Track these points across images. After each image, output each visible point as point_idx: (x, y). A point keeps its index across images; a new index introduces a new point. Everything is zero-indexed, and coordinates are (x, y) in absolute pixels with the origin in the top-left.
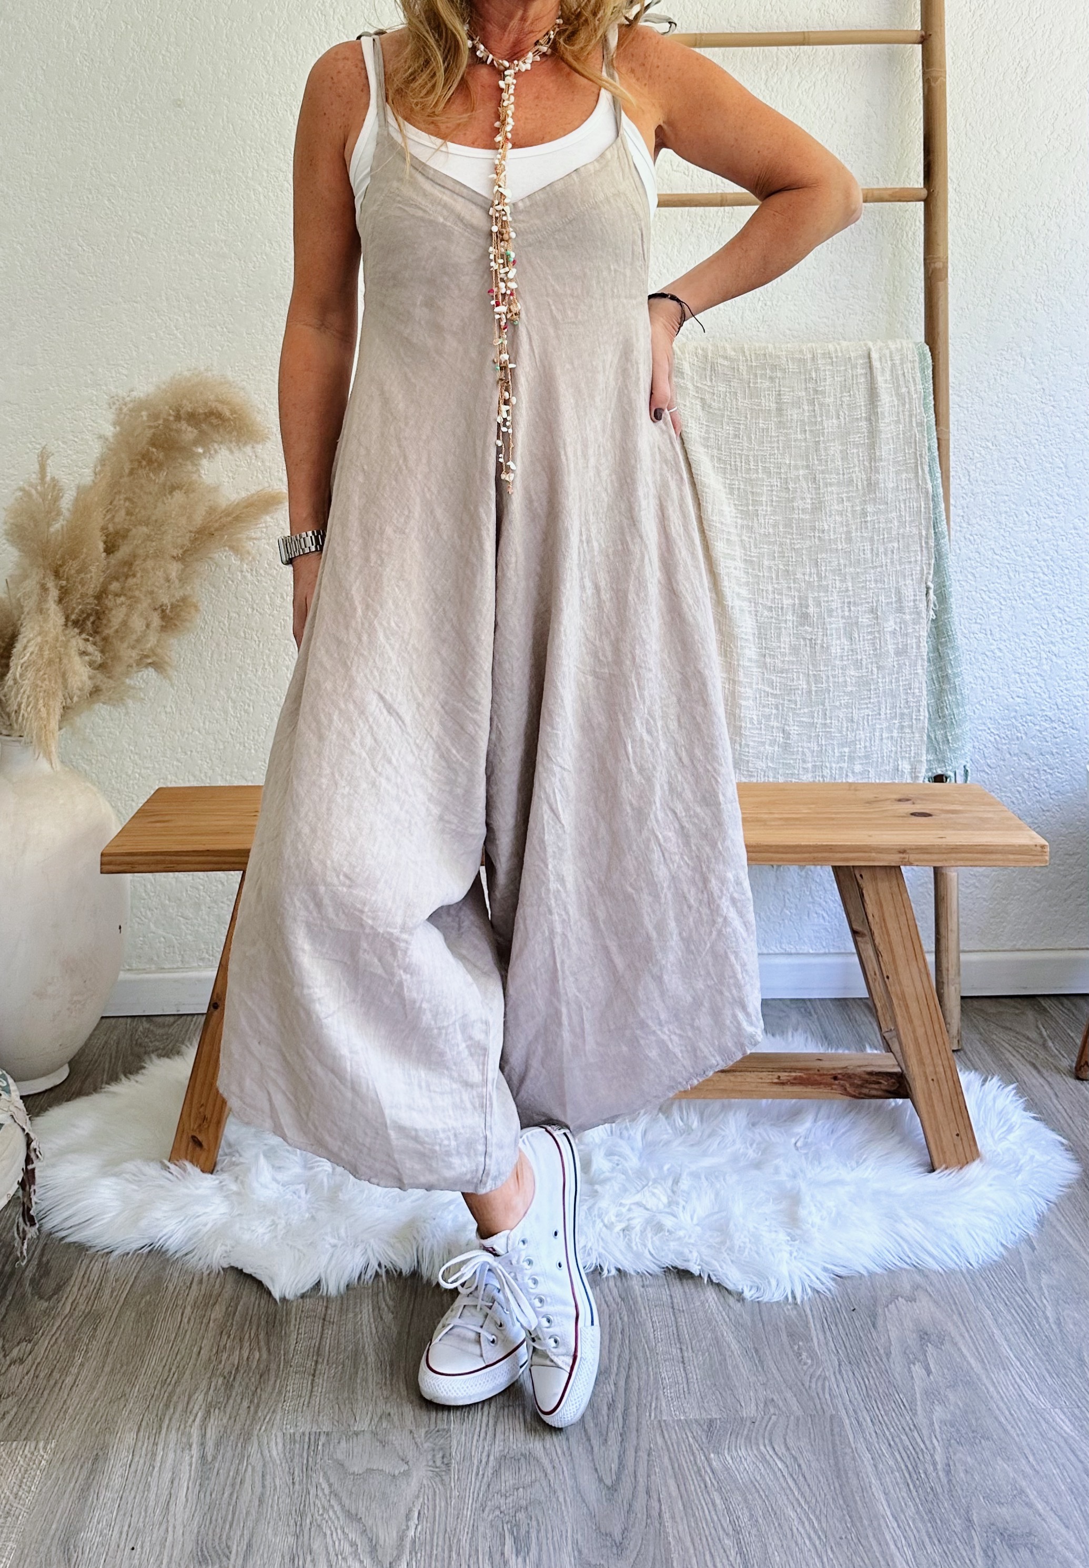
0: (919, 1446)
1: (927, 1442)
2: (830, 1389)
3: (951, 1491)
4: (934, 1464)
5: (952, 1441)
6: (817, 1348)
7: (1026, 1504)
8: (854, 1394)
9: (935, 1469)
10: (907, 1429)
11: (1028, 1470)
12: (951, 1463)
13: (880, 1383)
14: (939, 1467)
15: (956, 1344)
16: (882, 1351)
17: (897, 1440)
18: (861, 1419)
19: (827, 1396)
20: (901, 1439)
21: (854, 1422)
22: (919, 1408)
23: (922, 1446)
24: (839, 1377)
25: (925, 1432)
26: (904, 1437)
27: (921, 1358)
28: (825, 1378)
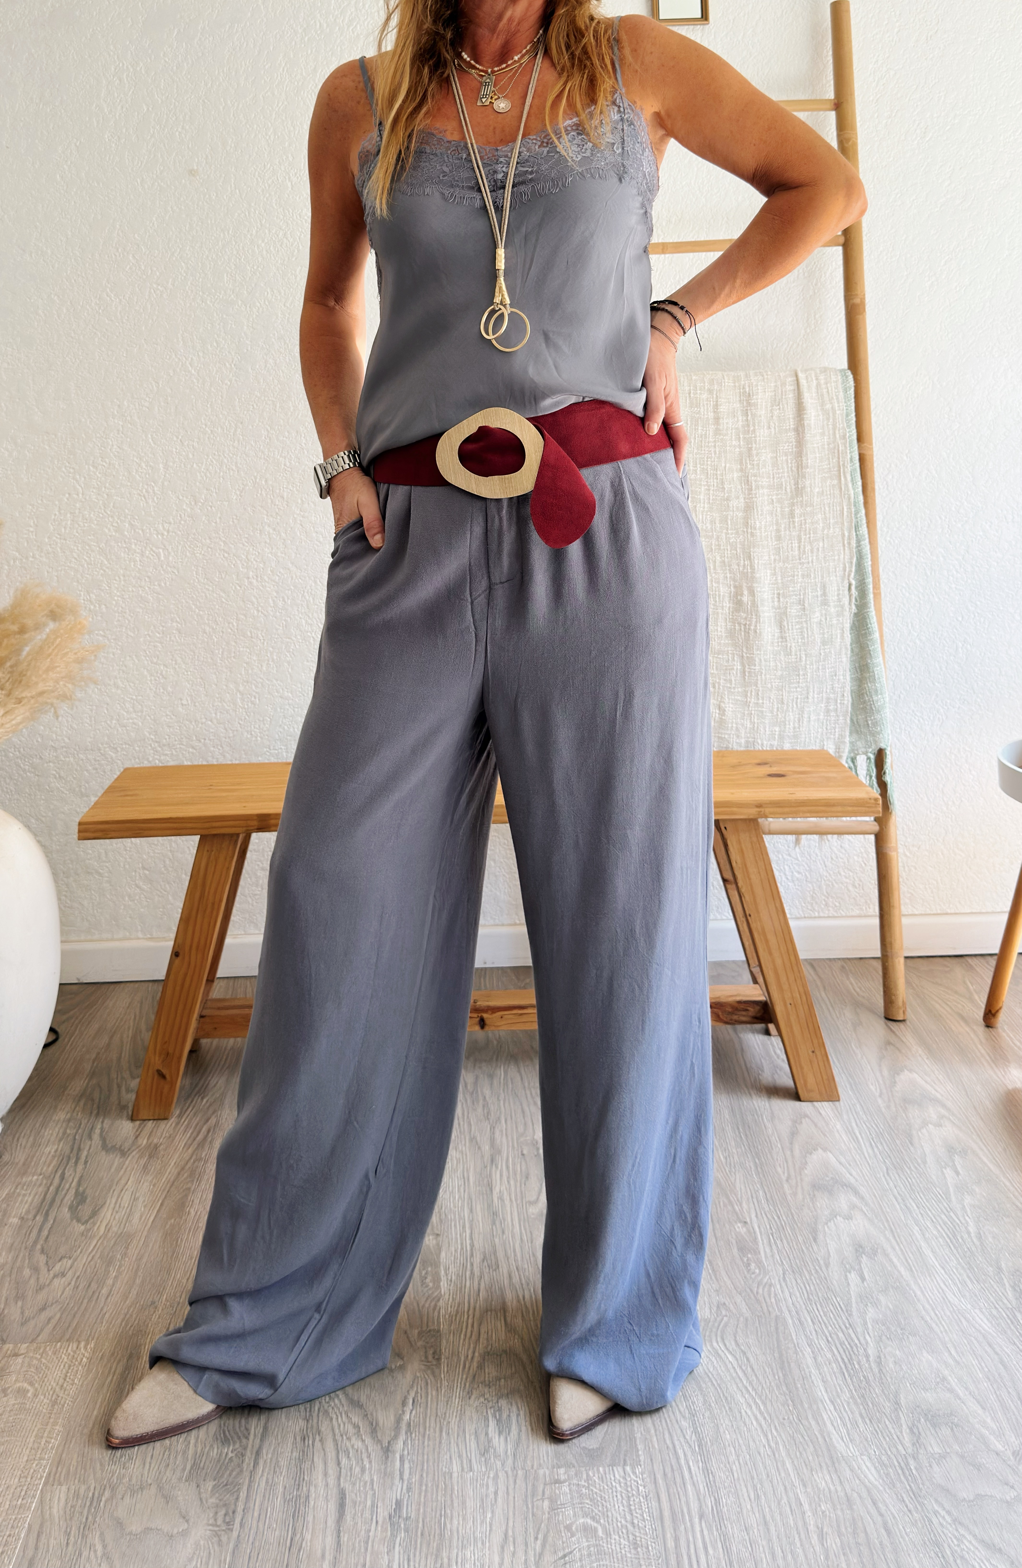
0: (853, 1341)
1: (862, 1339)
2: (776, 1295)
3: (881, 1379)
4: (867, 1356)
5: (884, 1337)
6: (764, 1259)
7: (948, 1390)
8: (797, 1298)
9: (868, 1360)
10: (843, 1327)
11: (951, 1361)
12: (882, 1357)
13: (820, 1289)
14: (871, 1359)
15: (887, 1255)
16: (822, 1262)
17: (835, 1337)
18: (803, 1319)
19: (773, 1300)
20: (837, 1336)
21: (797, 1322)
22: (854, 1310)
23: (857, 1341)
24: (783, 1284)
25: (859, 1330)
26: (841, 1335)
27: (857, 1268)
28: (771, 1285)
